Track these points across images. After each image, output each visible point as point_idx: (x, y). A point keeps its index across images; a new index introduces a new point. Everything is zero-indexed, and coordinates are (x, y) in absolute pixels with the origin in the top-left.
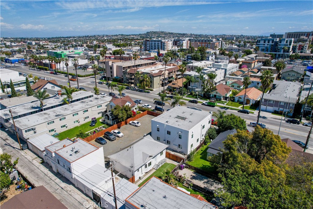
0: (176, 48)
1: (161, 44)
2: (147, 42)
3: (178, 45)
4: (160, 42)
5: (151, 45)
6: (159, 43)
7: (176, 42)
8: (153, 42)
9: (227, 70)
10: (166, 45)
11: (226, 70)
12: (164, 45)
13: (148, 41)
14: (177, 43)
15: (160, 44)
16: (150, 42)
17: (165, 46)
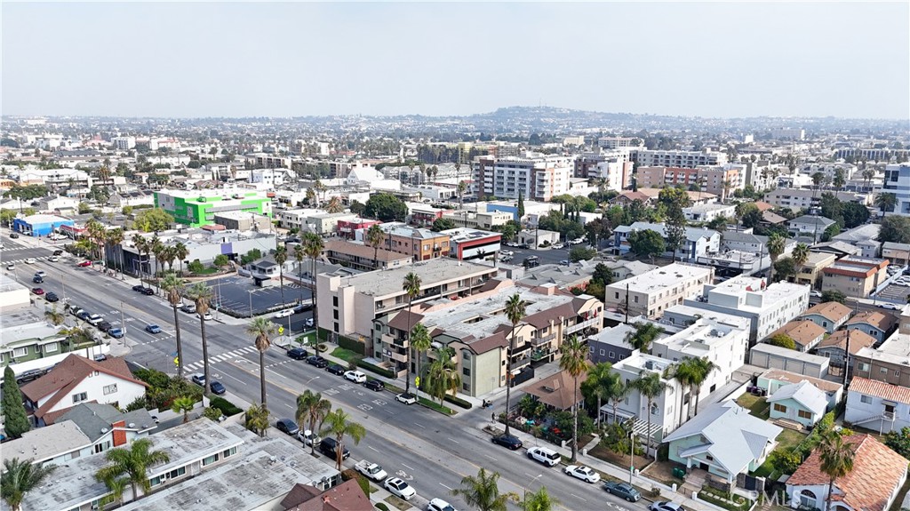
0: (583, 190)
1: (533, 177)
2: (486, 168)
3: (590, 174)
4: (528, 171)
5: (498, 177)
6: (525, 173)
7: (584, 165)
8: (506, 170)
9: (761, 318)
10: (547, 181)
11: (755, 318)
12: (543, 181)
13: (491, 163)
14: (590, 169)
15: (528, 177)
16: (497, 168)
17: (545, 183)
